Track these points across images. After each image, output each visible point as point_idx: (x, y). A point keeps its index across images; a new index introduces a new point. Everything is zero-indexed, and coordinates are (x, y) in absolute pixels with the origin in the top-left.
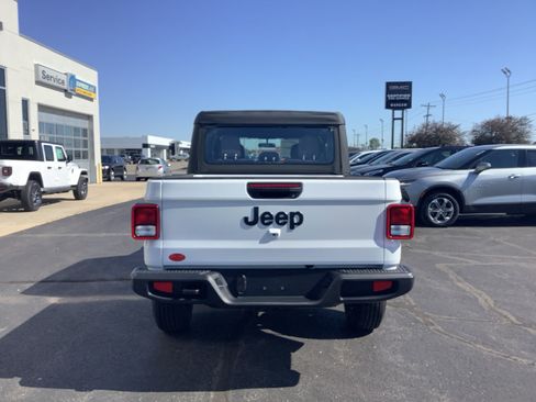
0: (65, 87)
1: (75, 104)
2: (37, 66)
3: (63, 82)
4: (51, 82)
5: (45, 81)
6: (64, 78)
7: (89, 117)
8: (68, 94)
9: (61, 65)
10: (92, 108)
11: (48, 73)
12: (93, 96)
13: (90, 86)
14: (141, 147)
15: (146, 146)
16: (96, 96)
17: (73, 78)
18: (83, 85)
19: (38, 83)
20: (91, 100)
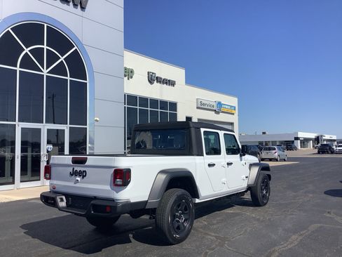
0: (215, 109)
1: (222, 117)
2: (197, 99)
3: (213, 106)
4: (206, 107)
5: (202, 107)
6: (215, 104)
7: (232, 124)
8: (217, 112)
9: (212, 97)
10: (234, 119)
11: (203, 102)
12: (233, 112)
13: (231, 106)
14: (293, 139)
15: (297, 139)
16: (236, 112)
17: (219, 103)
18: (226, 107)
19: (198, 108)
20: (233, 114)
